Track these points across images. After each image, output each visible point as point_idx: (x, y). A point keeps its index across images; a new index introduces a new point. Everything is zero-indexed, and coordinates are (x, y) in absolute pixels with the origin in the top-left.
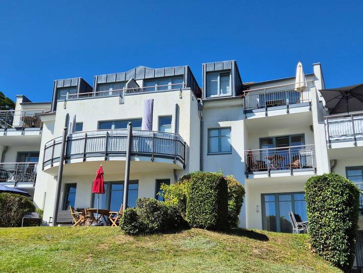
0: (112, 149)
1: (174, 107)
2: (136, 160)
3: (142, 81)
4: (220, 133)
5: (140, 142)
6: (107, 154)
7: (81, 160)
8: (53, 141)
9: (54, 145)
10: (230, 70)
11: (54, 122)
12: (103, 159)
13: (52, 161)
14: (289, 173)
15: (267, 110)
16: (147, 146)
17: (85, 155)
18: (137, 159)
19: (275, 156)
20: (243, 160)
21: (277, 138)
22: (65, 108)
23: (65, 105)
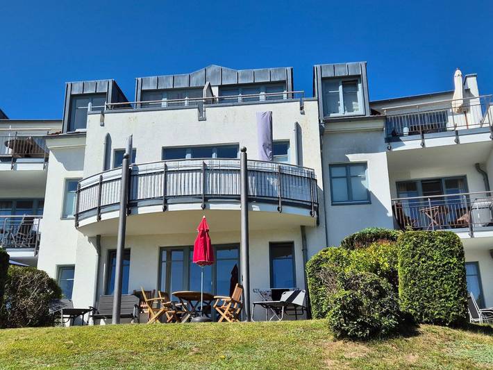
0: (213, 190)
1: (294, 128)
2: (254, 209)
3: (217, 88)
4: (348, 172)
5: (259, 179)
6: (206, 199)
7: (160, 208)
8: (98, 177)
9: (101, 183)
10: (359, 76)
11: (83, 148)
12: (198, 207)
13: (99, 210)
14: (468, 233)
15: (423, 138)
16: (270, 188)
17: (166, 200)
18: (256, 208)
19: (439, 207)
20: (390, 214)
21: (423, 181)
22: (103, 125)
23: (102, 120)
